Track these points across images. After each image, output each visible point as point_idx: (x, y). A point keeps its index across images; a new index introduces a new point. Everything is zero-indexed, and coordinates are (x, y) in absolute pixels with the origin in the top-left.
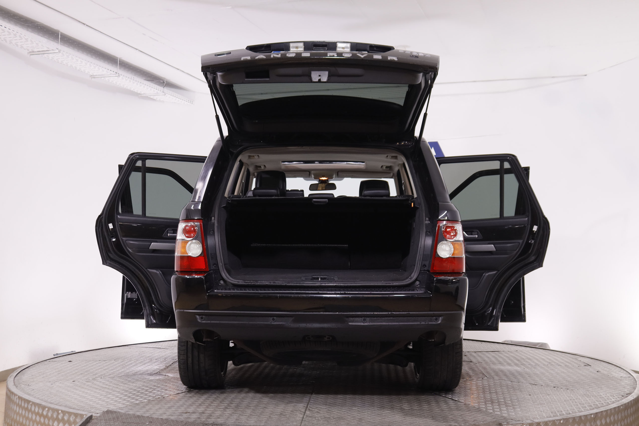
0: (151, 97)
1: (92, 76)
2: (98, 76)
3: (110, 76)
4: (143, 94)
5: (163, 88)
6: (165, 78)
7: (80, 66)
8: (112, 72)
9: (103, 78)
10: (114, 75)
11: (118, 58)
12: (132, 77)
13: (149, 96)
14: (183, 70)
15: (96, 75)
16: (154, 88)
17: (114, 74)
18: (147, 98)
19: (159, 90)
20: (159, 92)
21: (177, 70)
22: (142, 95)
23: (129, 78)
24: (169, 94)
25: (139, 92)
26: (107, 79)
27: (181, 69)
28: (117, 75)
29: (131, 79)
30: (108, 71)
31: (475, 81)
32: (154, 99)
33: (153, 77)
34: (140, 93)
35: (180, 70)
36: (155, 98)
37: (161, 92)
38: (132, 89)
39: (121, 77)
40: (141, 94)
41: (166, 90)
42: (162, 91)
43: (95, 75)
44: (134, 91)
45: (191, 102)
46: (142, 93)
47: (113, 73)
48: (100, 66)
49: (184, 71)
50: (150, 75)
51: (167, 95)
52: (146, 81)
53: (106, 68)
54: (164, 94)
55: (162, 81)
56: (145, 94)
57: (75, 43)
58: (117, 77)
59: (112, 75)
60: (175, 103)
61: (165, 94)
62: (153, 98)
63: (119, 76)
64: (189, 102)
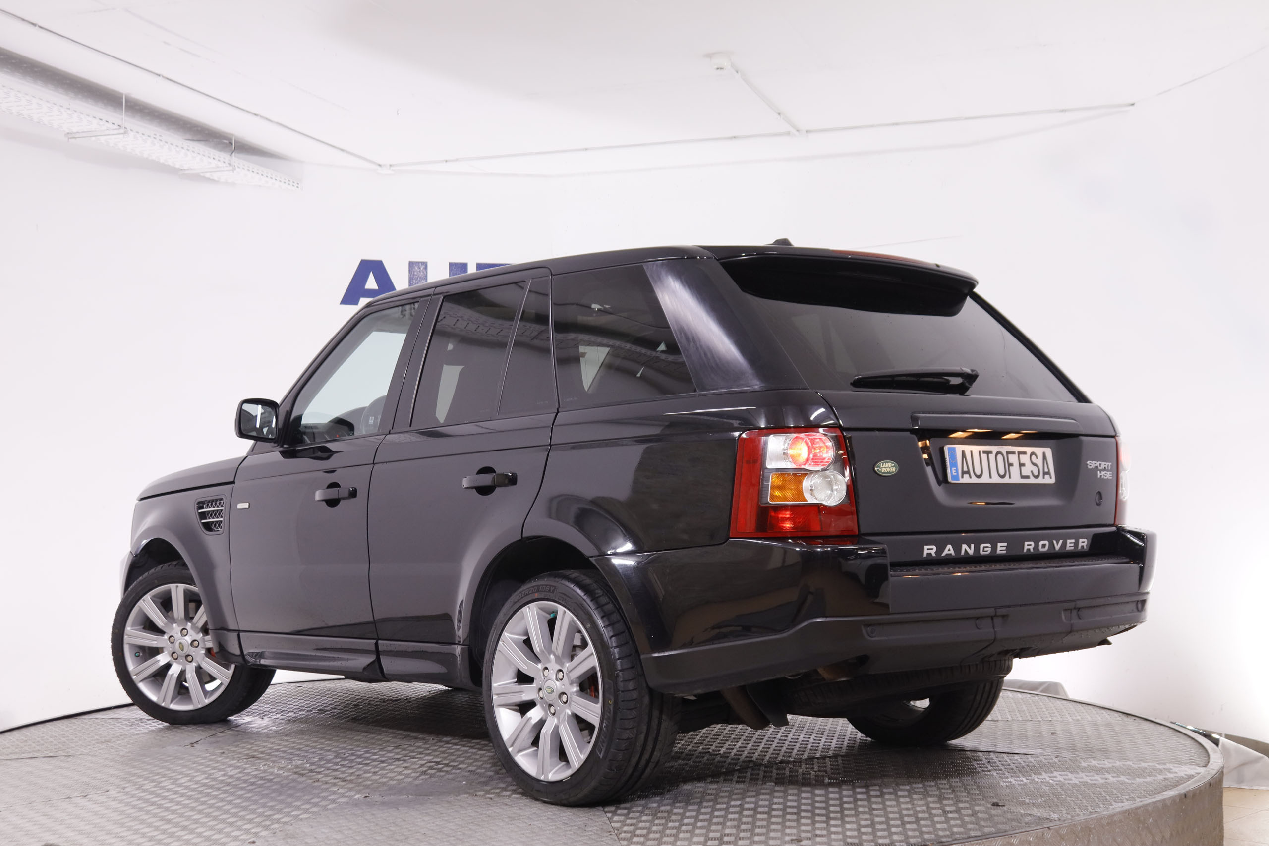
0: (208, 175)
1: (70, 135)
2: (81, 135)
3: (107, 132)
4: (188, 170)
5: (229, 156)
6: (233, 135)
7: (38, 113)
8: (109, 125)
9: (93, 139)
10: (116, 132)
11: (122, 94)
12: (155, 135)
13: (202, 175)
14: (268, 117)
15: (78, 132)
16: (209, 157)
17: (116, 129)
18: (197, 178)
19: (219, 160)
20: (220, 165)
21: (255, 117)
22: (187, 172)
23: (149, 136)
24: (243, 169)
25: (177, 166)
26: (102, 139)
27: (262, 115)
28: (122, 131)
29: (155, 138)
30: (101, 123)
31: (897, 124)
32: (213, 180)
33: (207, 132)
34: (182, 168)
35: (261, 117)
36: (216, 179)
37: (224, 165)
38: (162, 161)
39: (132, 134)
40: (185, 170)
41: (238, 159)
42: (227, 161)
43: (74, 130)
44: (166, 163)
45: (296, 185)
46: (185, 167)
47: (114, 127)
48: (82, 113)
49: (272, 120)
50: (199, 129)
51: (237, 169)
52: (187, 141)
53: (95, 118)
54: (231, 168)
55: (225, 141)
56: (191, 169)
57: (25, 65)
58: (121, 136)
59: (111, 132)
60: (260, 186)
61: (234, 169)
62: (212, 178)
63: (125, 133)
64: (291, 183)
